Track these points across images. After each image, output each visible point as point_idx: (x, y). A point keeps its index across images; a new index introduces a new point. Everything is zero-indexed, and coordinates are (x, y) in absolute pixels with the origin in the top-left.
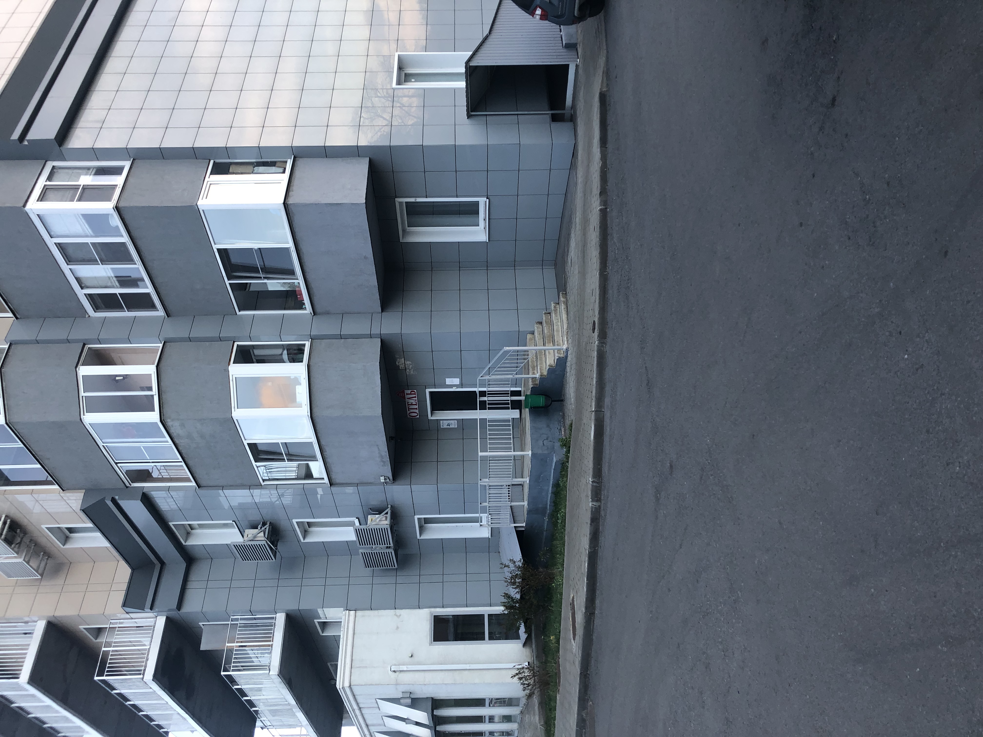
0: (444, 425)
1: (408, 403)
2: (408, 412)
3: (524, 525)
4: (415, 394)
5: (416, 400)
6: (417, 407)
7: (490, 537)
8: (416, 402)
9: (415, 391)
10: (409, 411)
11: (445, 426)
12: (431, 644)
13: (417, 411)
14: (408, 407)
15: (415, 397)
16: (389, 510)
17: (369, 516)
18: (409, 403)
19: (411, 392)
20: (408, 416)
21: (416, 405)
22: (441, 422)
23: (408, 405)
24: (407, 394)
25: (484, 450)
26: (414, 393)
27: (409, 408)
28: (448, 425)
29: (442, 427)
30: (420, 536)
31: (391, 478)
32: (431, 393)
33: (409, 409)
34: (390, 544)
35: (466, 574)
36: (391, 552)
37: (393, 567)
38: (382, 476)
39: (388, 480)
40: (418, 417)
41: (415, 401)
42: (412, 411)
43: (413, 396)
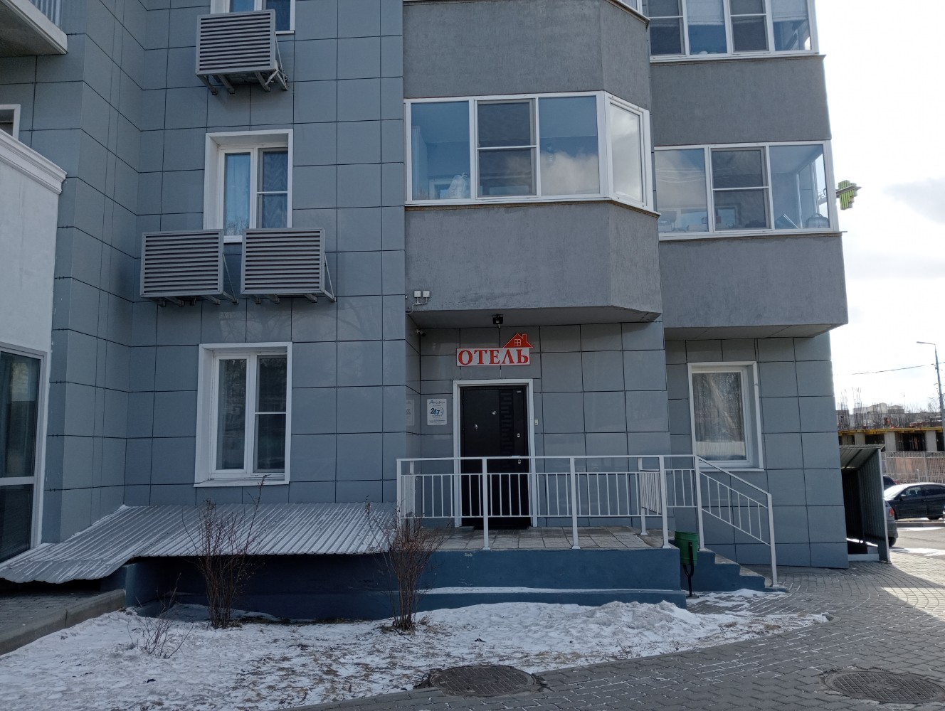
0: (435, 403)
1: (497, 351)
2: (472, 351)
4: (519, 361)
5: (504, 362)
8: (498, 363)
9: (528, 363)
10: (476, 351)
11: (430, 407)
14: (486, 351)
15: (511, 361)
19: (526, 358)
21: (492, 362)
28: (434, 412)
29: (429, 401)
32: (524, 387)
38: (432, 294)
41: (501, 362)
43: (515, 359)
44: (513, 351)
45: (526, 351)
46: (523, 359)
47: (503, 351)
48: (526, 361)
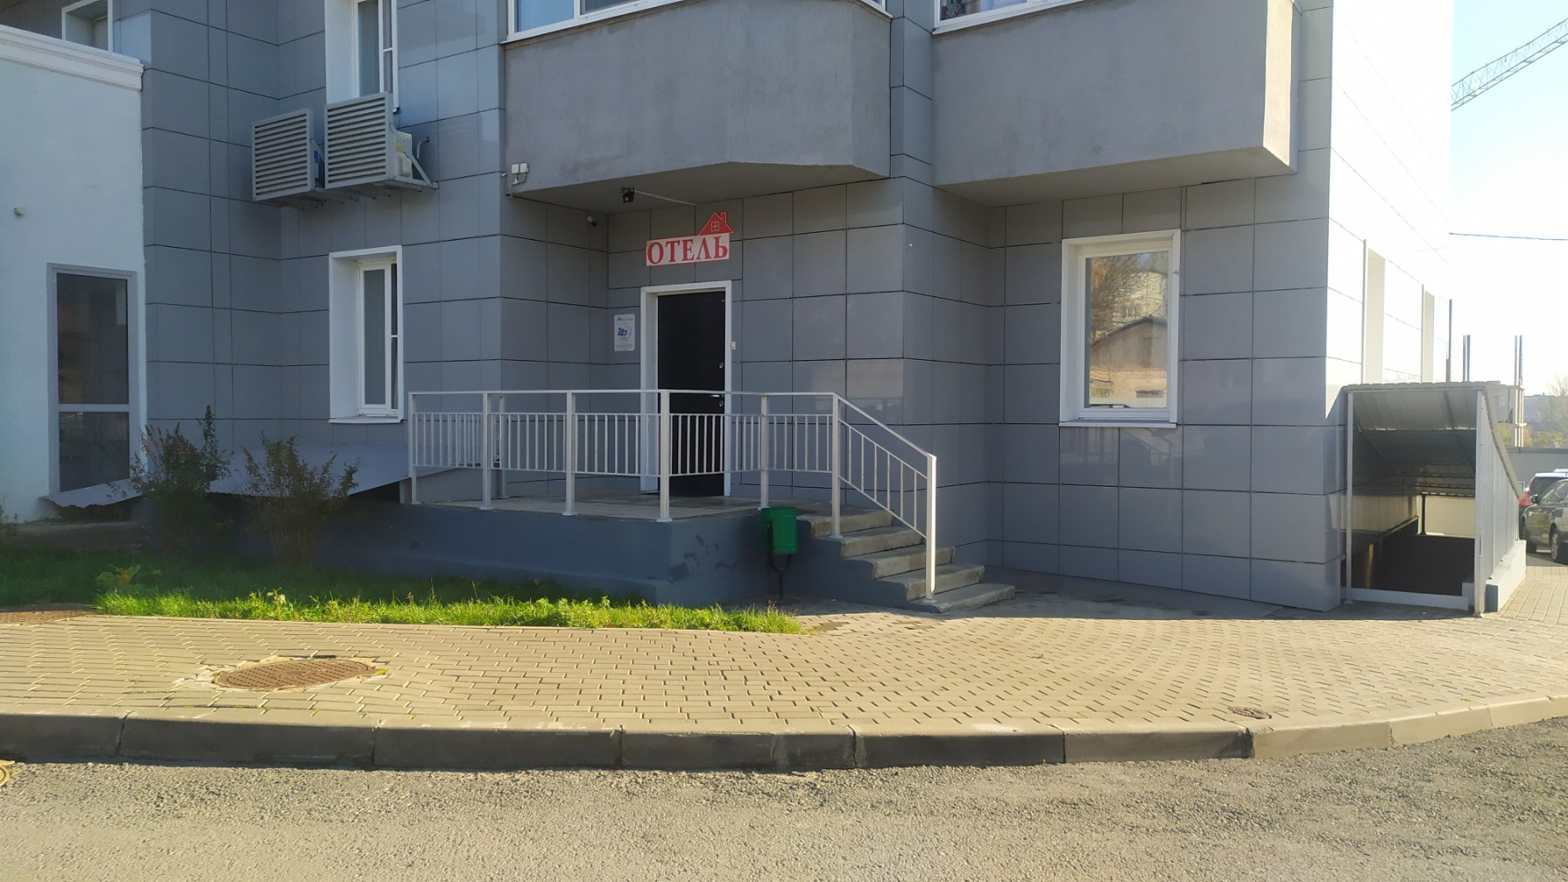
0: (623, 321)
1: (691, 241)
2: (663, 242)
3: (414, 501)
4: (717, 255)
5: (698, 258)
6: (679, 259)
7: (331, 421)
8: (692, 259)
9: (727, 257)
10: (667, 243)
11: (617, 325)
12: (51, 266)
13: (666, 260)
14: (678, 242)
15: (708, 256)
16: (426, 182)
17: (409, 136)
18: (689, 244)
19: (724, 248)
20: (649, 243)
21: (685, 258)
22: (633, 316)
23: (685, 242)
24: (717, 239)
25: (582, 403)
26: (721, 254)
27: (676, 244)
28: (622, 332)
29: (616, 317)
30: (334, 259)
31: (523, 188)
32: (722, 294)
33: (672, 243)
34: (330, 182)
35: (232, 364)
36: (306, 185)
37: (255, 191)
38: (528, 166)
39: (516, 182)
40: (649, 263)
41: (696, 257)
42: (667, 250)
43: (712, 253)
44: (710, 239)
45: (725, 239)
46: (721, 252)
47: (698, 239)
48: (724, 254)
